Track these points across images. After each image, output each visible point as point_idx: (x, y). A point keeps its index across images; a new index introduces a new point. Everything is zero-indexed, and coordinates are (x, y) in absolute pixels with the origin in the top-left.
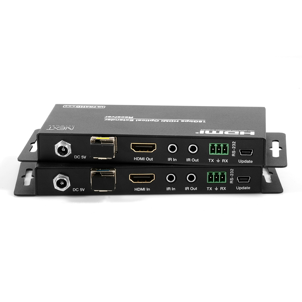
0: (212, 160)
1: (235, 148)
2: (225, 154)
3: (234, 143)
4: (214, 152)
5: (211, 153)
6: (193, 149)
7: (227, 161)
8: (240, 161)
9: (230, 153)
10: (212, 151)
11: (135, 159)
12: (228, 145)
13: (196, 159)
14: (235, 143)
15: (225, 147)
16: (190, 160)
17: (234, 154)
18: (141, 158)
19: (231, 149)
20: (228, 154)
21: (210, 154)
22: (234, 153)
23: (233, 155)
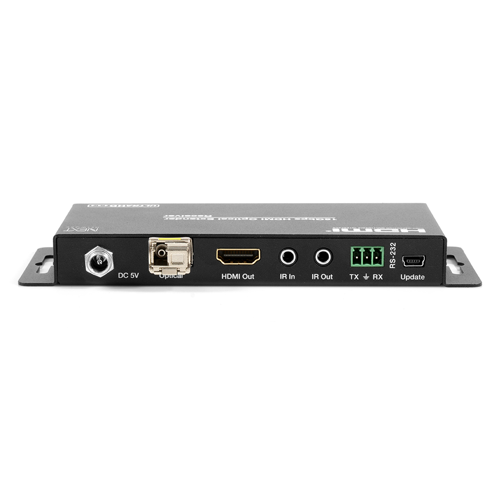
0: (356, 277)
1: (395, 254)
2: (377, 265)
3: (393, 246)
4: (358, 261)
5: (354, 263)
6: (323, 257)
7: (381, 277)
8: (403, 278)
9: (387, 263)
10: (355, 261)
11: (223, 276)
12: (382, 250)
13: (328, 274)
14: (395, 246)
15: (377, 252)
16: (317, 277)
17: (393, 265)
18: (233, 274)
19: (388, 257)
20: (382, 265)
21: (352, 265)
22: (393, 263)
23: (391, 266)
